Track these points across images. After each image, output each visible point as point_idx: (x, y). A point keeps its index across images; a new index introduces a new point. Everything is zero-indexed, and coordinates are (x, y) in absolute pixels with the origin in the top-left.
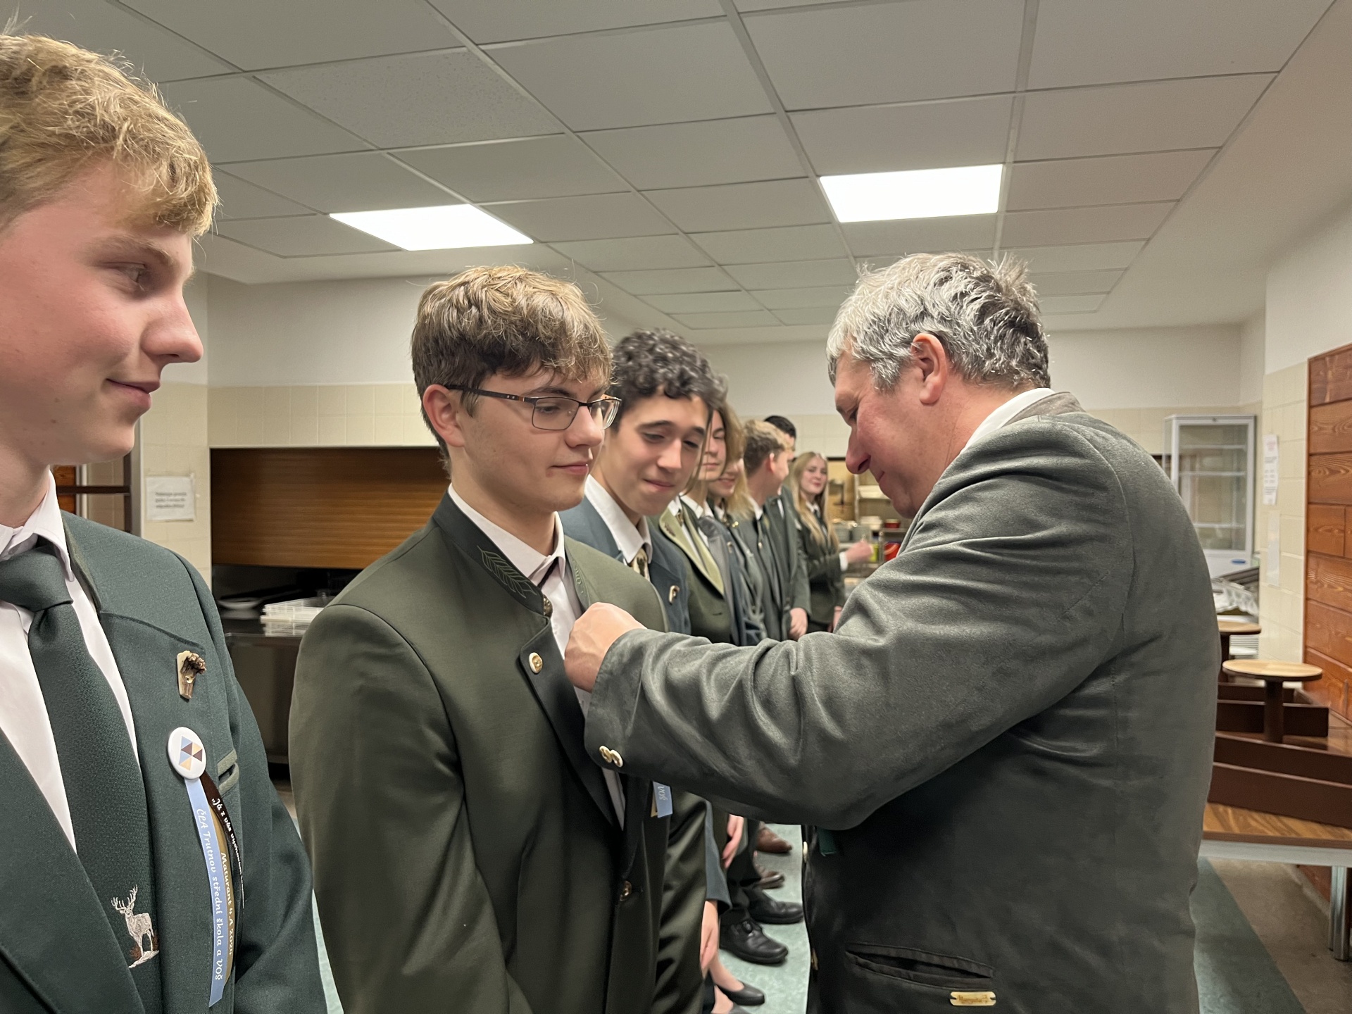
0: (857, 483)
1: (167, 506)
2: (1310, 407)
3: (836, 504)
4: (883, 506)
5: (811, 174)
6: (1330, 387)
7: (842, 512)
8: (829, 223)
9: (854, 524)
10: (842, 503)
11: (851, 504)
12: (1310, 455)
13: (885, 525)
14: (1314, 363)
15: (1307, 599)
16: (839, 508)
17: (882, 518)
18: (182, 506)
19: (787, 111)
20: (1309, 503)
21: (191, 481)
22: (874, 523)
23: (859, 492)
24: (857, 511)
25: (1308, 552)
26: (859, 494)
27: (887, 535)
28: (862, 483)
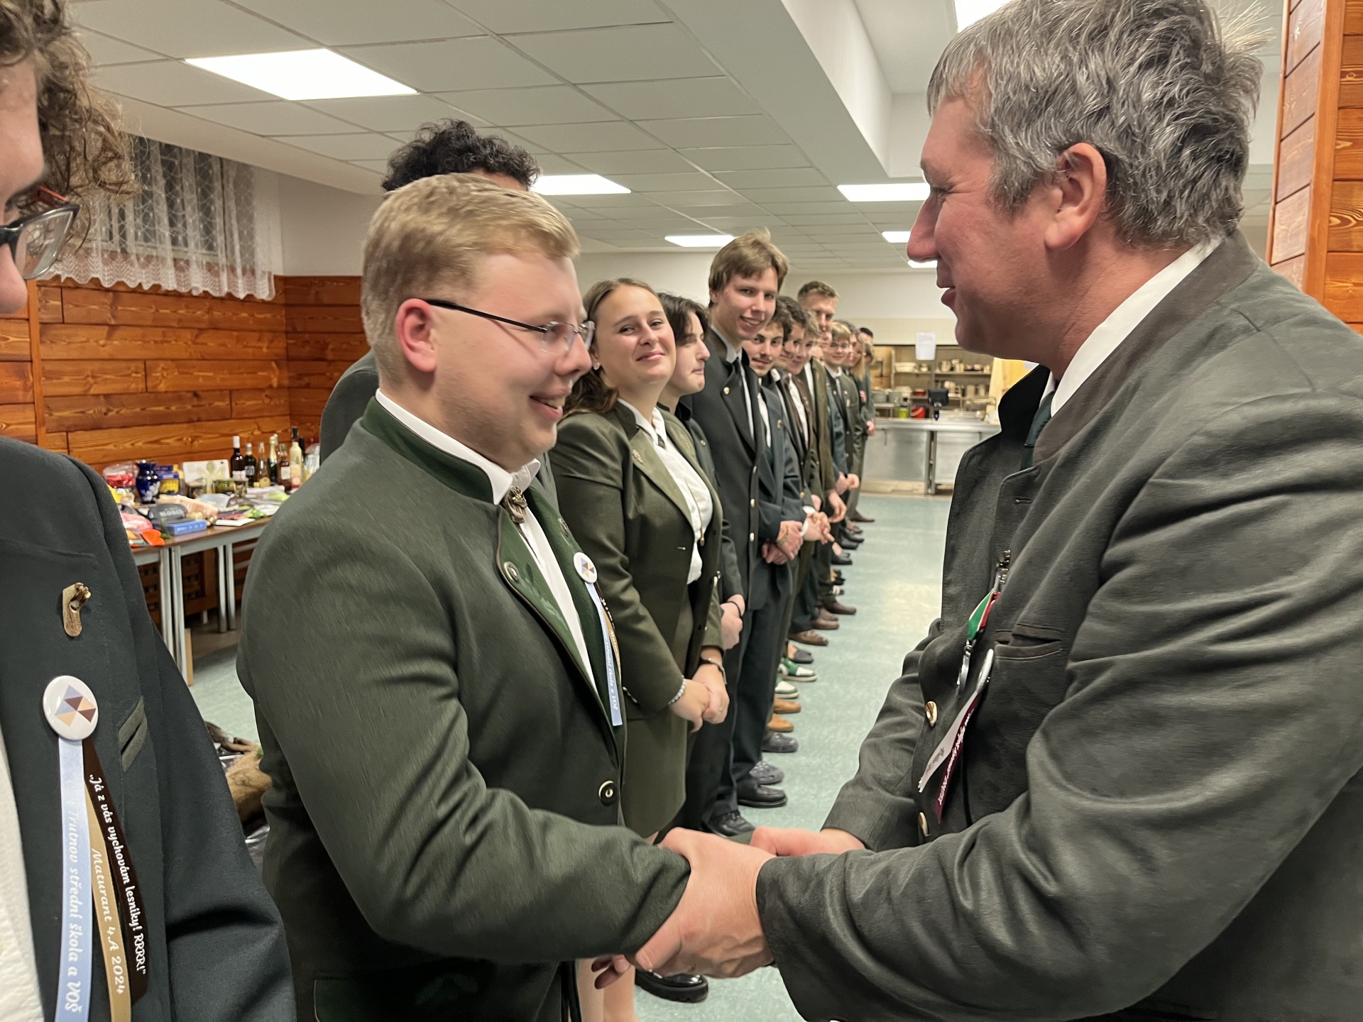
0: (893, 360)
3: (876, 377)
4: (914, 378)
7: (881, 383)
9: (890, 390)
10: (881, 376)
11: (889, 377)
13: (915, 393)
16: (879, 380)
17: (912, 388)
22: (906, 392)
23: (894, 367)
24: (892, 382)
26: (894, 369)
27: (914, 401)
28: (898, 360)
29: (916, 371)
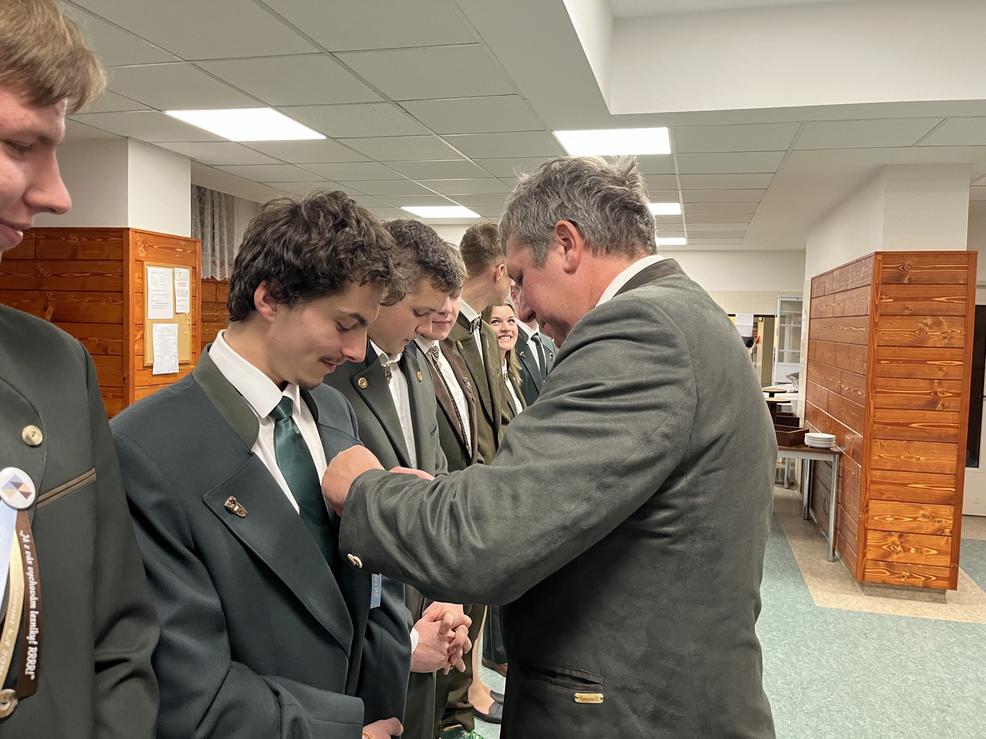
2: (811, 298)
6: (815, 291)
12: (810, 319)
14: (812, 279)
15: (807, 379)
20: (809, 339)
25: (808, 359)
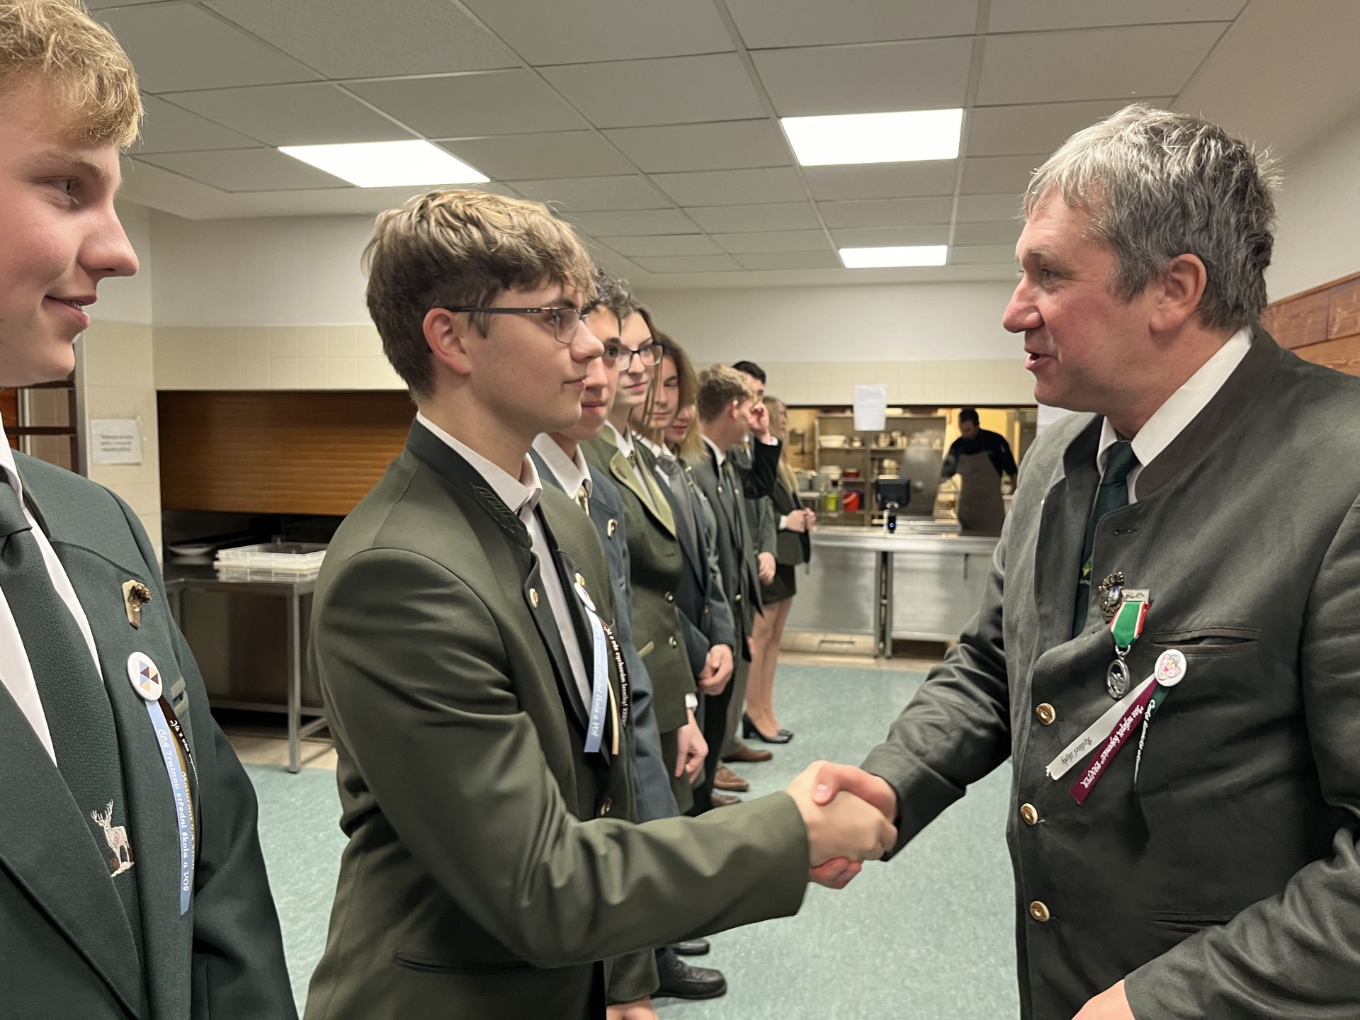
0: (817, 432)
1: (113, 449)
3: (796, 454)
4: (842, 456)
5: (773, 115)
7: (803, 461)
8: (790, 166)
9: (814, 473)
10: (803, 452)
11: (812, 453)
13: (845, 475)
16: (800, 458)
17: (842, 467)
18: (129, 450)
19: (748, 50)
21: (138, 424)
22: (834, 472)
23: (819, 442)
24: (817, 461)
26: (820, 445)
27: (846, 484)
28: (823, 433)
29: (847, 446)
